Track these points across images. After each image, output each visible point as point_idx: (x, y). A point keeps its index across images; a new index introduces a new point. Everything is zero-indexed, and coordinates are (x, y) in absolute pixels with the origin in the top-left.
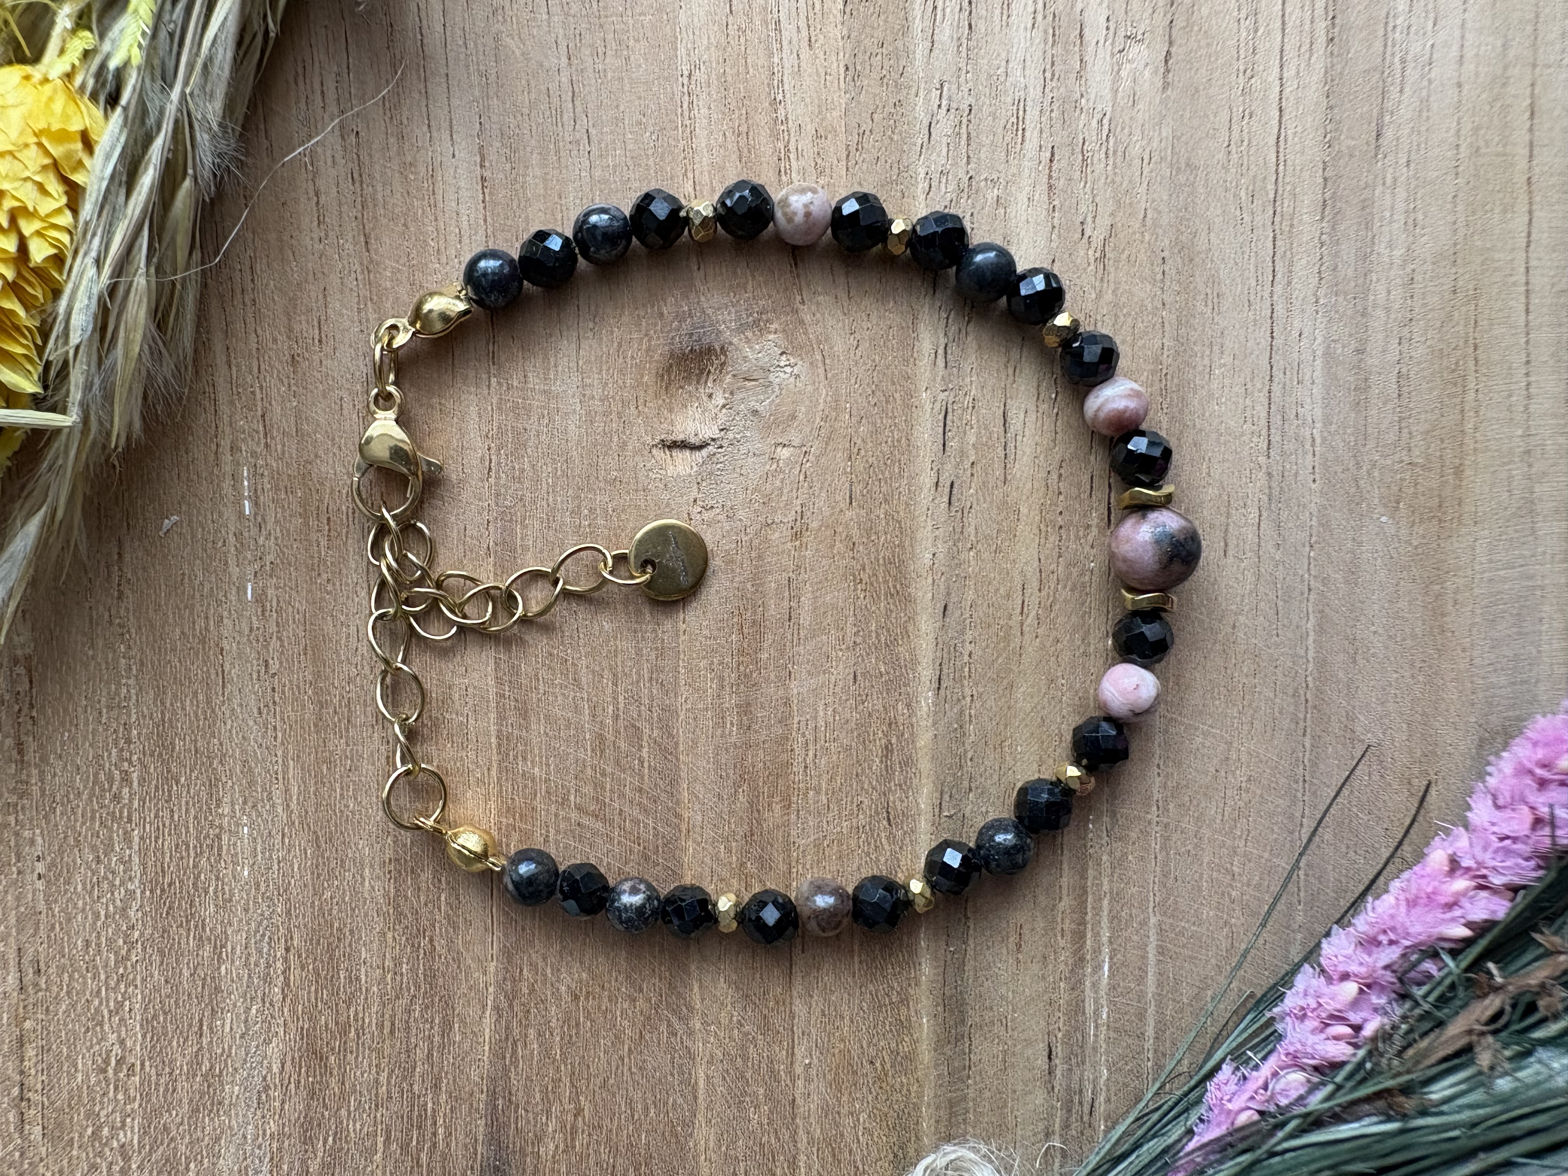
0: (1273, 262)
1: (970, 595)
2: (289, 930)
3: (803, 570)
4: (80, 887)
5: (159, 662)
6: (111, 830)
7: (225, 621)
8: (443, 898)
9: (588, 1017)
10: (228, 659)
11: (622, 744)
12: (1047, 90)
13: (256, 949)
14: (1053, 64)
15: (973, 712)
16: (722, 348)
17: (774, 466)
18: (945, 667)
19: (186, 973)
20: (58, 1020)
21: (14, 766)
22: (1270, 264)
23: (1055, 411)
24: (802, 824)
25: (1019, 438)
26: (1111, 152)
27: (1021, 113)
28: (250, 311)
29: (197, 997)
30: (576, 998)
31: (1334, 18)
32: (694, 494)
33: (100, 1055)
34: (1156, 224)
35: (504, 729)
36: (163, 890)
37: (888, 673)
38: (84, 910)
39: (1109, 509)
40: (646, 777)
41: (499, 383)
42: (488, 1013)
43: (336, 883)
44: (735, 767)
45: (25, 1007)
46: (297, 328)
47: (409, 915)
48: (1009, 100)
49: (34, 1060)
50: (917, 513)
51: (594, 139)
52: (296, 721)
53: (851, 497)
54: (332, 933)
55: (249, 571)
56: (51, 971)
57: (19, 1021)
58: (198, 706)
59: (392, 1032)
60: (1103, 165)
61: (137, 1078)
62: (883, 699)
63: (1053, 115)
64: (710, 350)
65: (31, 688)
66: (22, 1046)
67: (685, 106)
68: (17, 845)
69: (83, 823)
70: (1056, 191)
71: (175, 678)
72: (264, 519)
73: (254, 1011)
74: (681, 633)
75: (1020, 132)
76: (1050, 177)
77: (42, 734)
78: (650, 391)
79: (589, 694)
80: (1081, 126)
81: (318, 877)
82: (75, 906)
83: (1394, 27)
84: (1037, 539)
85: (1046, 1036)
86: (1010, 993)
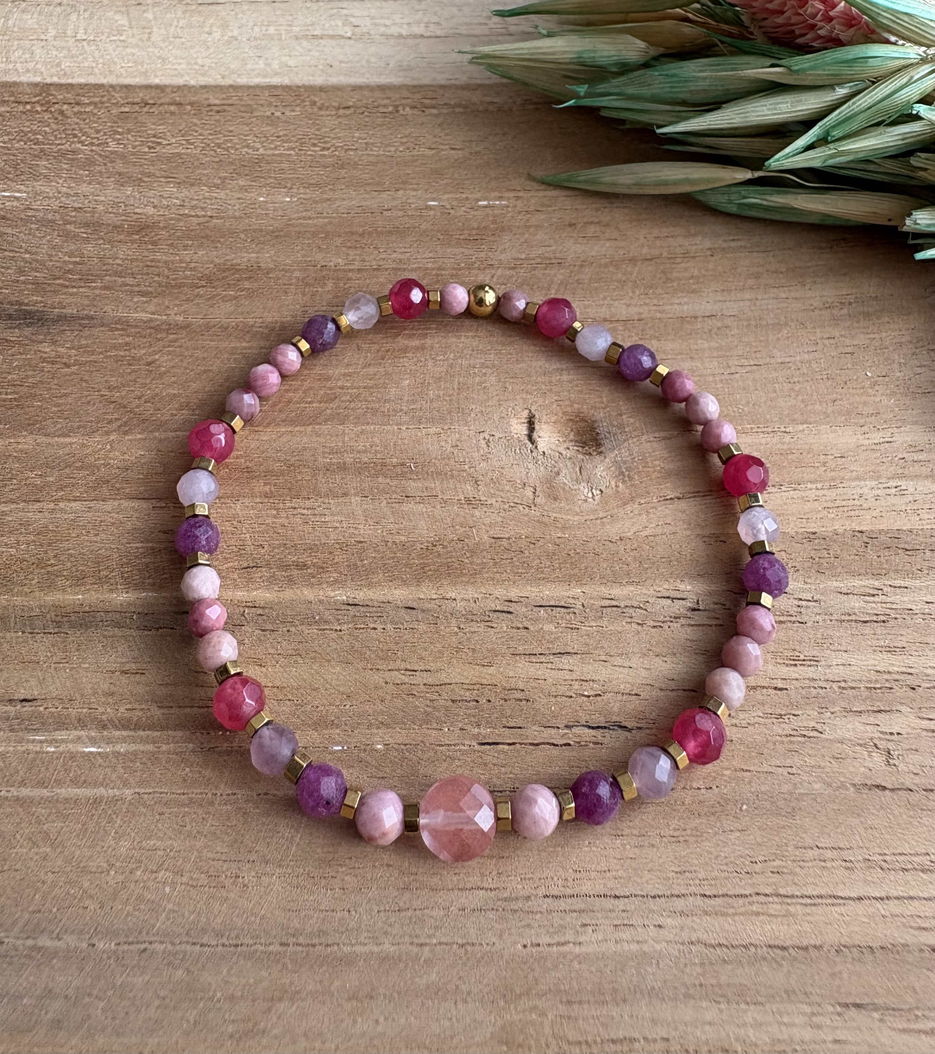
1: (422, 627)
4: (264, 129)
7: (415, 192)
10: (392, 193)
14: (852, 688)
15: (327, 631)
16: (602, 452)
17: (519, 486)
18: (365, 609)
22: (720, 893)
23: (574, 695)
24: (252, 506)
25: (550, 665)
26: (791, 739)
27: (809, 663)
32: (498, 435)
37: (362, 566)
44: (300, 461)
48: (816, 653)
50: (487, 586)
55: (445, 203)
57: (190, 104)
58: (365, 180)
60: (779, 732)
63: (812, 689)
65: (380, 113)
68: (291, 106)
69: (301, 131)
71: (382, 171)
72: (476, 210)
74: (400, 427)
75: (792, 662)
76: (762, 687)
77: (354, 117)
78: (569, 409)
84: (467, 682)
85: (43, 697)
86: (87, 665)
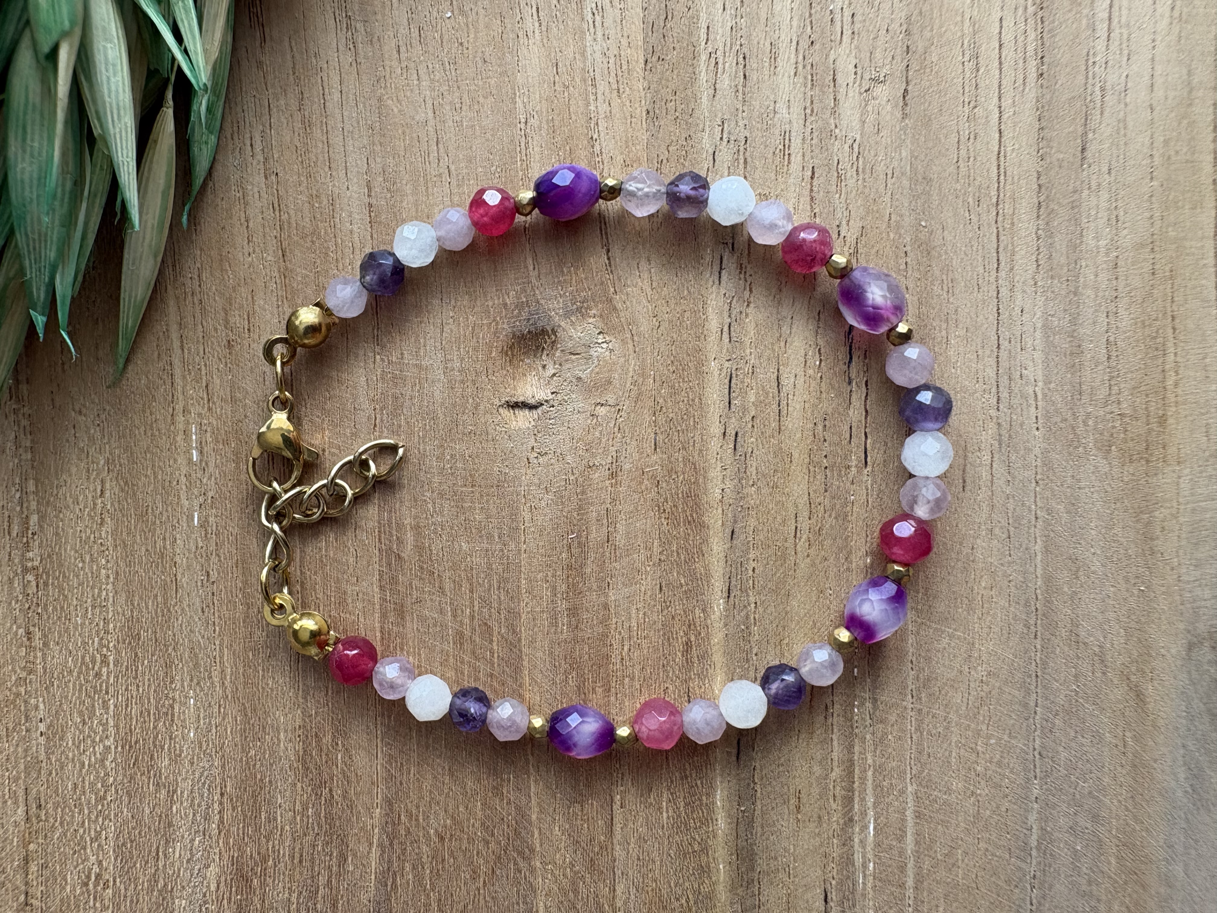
0: (998, 252)
1: (752, 522)
2: (223, 779)
3: (618, 502)
4: (70, 743)
5: (130, 572)
6: (93, 699)
7: (178, 542)
8: (339, 757)
9: (452, 854)
10: (180, 571)
11: (477, 640)
12: (808, 124)
13: (199, 793)
14: (812, 102)
15: (757, 616)
16: (553, 330)
17: (595, 421)
18: (734, 580)
19: (147, 811)
20: (54, 844)
21: (24, 649)
22: (995, 254)
23: (819, 375)
24: (620, 704)
25: (790, 397)
26: (860, 170)
27: (787, 141)
28: (198, 308)
29: (155, 830)
30: (442, 839)
31: (1042, 58)
32: (532, 442)
33: (84, 872)
34: (898, 226)
35: (386, 626)
36: (130, 747)
37: (687, 584)
38: (73, 760)
39: (866, 453)
40: (496, 665)
41: (382, 360)
42: (374, 849)
43: (259, 743)
44: (566, 658)
45: (30, 833)
46: (232, 320)
47: (314, 771)
48: (777, 132)
49: (35, 874)
50: (709, 457)
51: (453, 172)
52: (230, 619)
53: (655, 444)
54: (256, 782)
55: (196, 503)
56: (49, 806)
57: (26, 845)
58: (157, 606)
59: (301, 862)
60: (854, 180)
61: (111, 891)
62: (684, 605)
63: (813, 142)
64: (544, 332)
65: (38, 591)
66: (27, 863)
67: (523, 144)
68: (27, 710)
69: (74, 694)
70: (816, 202)
71: (141, 585)
72: (207, 464)
73: (197, 842)
74: (523, 551)
75: (786, 157)
76: (812, 190)
77: (45, 626)
78: (498, 363)
79: (451, 599)
80: (836, 150)
81: (245, 739)
82: (67, 758)
83: (1094, 63)
84: (807, 477)
85: (822, 883)
86: (792, 847)
